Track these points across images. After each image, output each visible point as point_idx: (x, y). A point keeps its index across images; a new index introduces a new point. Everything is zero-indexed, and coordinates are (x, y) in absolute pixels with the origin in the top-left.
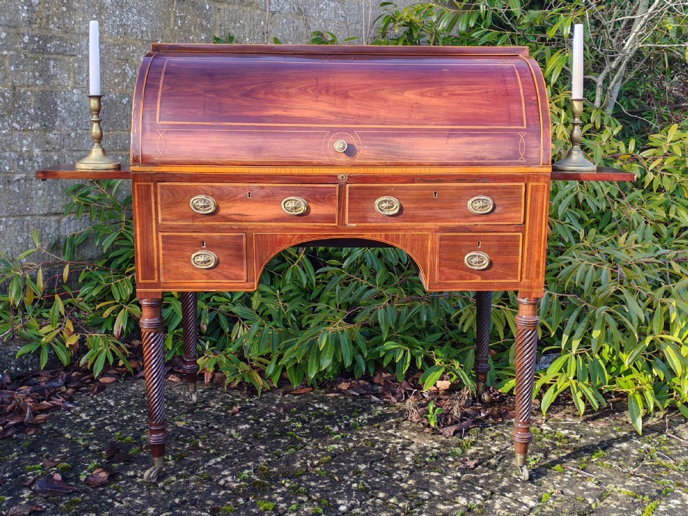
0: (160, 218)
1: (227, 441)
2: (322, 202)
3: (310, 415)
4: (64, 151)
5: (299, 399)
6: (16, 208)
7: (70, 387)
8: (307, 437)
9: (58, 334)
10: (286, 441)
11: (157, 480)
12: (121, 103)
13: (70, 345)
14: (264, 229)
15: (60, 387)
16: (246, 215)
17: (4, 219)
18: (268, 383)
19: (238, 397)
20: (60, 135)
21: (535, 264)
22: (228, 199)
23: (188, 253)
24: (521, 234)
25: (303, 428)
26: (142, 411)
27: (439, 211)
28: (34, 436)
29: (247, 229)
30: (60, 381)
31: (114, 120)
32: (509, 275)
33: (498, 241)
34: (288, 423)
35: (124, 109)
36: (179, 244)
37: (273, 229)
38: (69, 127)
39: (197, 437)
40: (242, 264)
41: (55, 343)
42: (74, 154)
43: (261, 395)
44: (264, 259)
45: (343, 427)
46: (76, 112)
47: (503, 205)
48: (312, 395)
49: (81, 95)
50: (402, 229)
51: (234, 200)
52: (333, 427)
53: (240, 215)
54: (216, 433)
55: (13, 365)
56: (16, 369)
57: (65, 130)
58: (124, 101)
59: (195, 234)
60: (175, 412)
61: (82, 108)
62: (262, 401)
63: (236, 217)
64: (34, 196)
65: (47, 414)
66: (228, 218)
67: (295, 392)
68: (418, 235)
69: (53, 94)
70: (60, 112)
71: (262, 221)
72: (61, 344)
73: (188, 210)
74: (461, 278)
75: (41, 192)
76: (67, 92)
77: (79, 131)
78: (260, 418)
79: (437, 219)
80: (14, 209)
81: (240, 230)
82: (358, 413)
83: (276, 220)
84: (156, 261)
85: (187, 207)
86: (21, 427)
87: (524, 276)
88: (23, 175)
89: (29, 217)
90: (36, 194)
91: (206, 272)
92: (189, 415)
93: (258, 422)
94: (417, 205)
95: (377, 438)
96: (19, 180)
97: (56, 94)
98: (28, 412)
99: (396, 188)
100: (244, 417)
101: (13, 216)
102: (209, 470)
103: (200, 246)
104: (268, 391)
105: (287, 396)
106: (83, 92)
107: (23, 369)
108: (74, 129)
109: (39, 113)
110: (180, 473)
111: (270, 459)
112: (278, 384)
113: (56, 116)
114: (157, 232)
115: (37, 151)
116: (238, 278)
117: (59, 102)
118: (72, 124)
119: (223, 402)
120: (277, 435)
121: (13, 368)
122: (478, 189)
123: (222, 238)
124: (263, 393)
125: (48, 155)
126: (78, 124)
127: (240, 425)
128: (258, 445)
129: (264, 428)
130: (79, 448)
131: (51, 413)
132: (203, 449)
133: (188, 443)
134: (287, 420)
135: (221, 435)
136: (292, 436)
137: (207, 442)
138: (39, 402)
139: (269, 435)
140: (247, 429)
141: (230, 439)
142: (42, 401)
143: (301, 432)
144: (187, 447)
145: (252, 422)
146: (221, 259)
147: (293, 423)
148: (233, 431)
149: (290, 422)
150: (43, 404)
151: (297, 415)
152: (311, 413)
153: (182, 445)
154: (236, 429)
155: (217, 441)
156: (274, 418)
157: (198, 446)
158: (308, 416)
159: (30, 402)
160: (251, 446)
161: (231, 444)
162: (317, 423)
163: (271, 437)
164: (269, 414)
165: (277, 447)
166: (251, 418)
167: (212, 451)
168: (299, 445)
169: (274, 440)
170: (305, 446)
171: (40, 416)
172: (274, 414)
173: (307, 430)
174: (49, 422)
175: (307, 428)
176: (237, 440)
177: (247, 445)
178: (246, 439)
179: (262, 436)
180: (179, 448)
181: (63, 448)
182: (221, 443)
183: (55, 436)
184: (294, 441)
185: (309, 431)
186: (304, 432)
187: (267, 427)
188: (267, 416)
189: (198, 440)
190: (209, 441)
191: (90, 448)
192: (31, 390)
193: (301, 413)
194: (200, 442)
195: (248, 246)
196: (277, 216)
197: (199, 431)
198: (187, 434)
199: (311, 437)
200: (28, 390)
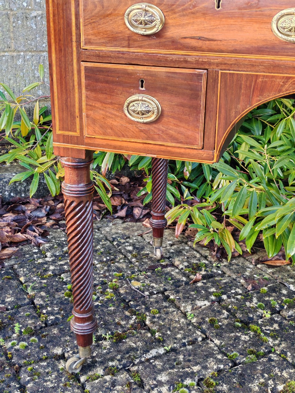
1: (178, 322)
3: (282, 301)
5: (273, 273)
6: (33, 43)
7: (51, 219)
8: (274, 338)
9: (53, 165)
10: (247, 338)
11: (81, 371)
13: (59, 177)
14: (237, 64)
15: (42, 217)
17: (22, 53)
18: (240, 246)
19: (206, 257)
22: (183, 10)
25: (271, 321)
26: (105, 259)
29: (210, 64)
30: (44, 211)
34: (255, 310)
36: (107, 82)
37: (252, 65)
39: (147, 309)
40: (198, 120)
41: (48, 174)
43: (231, 260)
44: (233, 114)
48: (289, 271)
51: (193, 13)
53: (200, 38)
54: (169, 307)
55: (7, 191)
56: (10, 195)
59: (130, 68)
60: (136, 266)
62: (230, 269)
63: (194, 43)
65: (17, 247)
66: (180, 44)
67: (269, 263)
71: (235, 51)
72: (53, 175)
73: (121, 28)
78: (223, 293)
80: (31, 45)
81: (199, 65)
83: (260, 50)
84: (77, 105)
85: (121, 22)
89: (45, 53)
91: (144, 127)
92: (149, 274)
93: (220, 300)
96: (36, 17)
100: (206, 289)
102: (145, 368)
103: (136, 88)
104: (240, 256)
105: (259, 266)
107: (17, 194)
110: (111, 364)
111: (222, 367)
112: (252, 249)
114: (79, 61)
116: (189, 141)
119: (188, 262)
120: (238, 327)
121: (7, 193)
123: (169, 76)
124: (233, 257)
127: (198, 300)
128: (212, 336)
129: (224, 311)
130: (25, 299)
131: (20, 247)
132: (149, 330)
133: (135, 315)
134: (254, 303)
135: (174, 311)
136: (255, 332)
137: (156, 320)
138: (15, 233)
139: (229, 324)
140: (206, 307)
141: (182, 320)
142: (18, 233)
143: (268, 328)
144: (132, 322)
145: (213, 298)
146: (166, 109)
147: (260, 310)
148: (189, 308)
149: (257, 308)
150: (17, 236)
151: (267, 299)
152: (283, 298)
153: (128, 318)
154: (193, 305)
155: (167, 321)
156: (239, 297)
157: (144, 322)
158: (280, 302)
159: (7, 232)
160: (204, 336)
161: (181, 328)
162: (289, 317)
163: (231, 327)
164: (235, 289)
165: (234, 347)
166: (213, 292)
167: (157, 335)
168: (263, 350)
169: (232, 334)
170: (270, 352)
171: (8, 250)
172: (240, 291)
173: (276, 326)
174: (13, 259)
175: (276, 322)
176: (190, 323)
177: (199, 333)
178: (200, 324)
179: (220, 324)
180: (123, 323)
181: (9, 296)
182: (170, 325)
183: (9, 279)
184: (257, 342)
185: (277, 328)
186: (271, 328)
187: (228, 310)
188: (232, 293)
189: (147, 313)
190: (159, 318)
191: (35, 301)
192: (14, 218)
193: (272, 296)
194: (148, 318)
195: (208, 91)
196: (260, 44)
197: (152, 300)
198: (138, 302)
199: (279, 339)
200: (10, 218)
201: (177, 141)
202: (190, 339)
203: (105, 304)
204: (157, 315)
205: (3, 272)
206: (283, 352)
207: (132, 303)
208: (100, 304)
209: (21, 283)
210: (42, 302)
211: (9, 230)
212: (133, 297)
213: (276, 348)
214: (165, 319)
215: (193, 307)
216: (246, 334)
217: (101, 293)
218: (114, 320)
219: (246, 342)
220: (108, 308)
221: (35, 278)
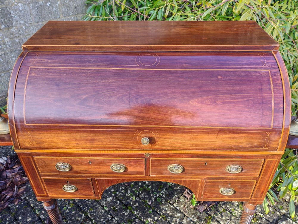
0: (40, 171)
1: (101, 212)
2: (135, 166)
4: (21, 36)
10: (127, 213)
12: (46, 6)
16: (89, 171)
20: (17, 29)
21: (261, 193)
22: (78, 164)
23: (61, 186)
24: (255, 181)
25: (136, 201)
27: (207, 171)
28: (17, 206)
29: (91, 177)
31: (44, 16)
32: (245, 196)
33: (241, 184)
34: (129, 197)
35: (49, 9)
36: (54, 182)
37: (106, 177)
38: (21, 24)
39: (88, 209)
40: (91, 190)
42: (27, 36)
44: (103, 188)
45: (153, 201)
46: (23, 16)
47: (247, 169)
49: (23, 6)
50: (184, 178)
51: (82, 165)
52: (149, 202)
53: (86, 171)
57: (19, 26)
58: (48, 4)
59: (62, 178)
61: (26, 12)
63: (84, 172)
64: (11, 61)
66: (79, 172)
68: (193, 180)
69: (8, 9)
70: (14, 17)
71: (99, 174)
74: (216, 197)
75: (14, 58)
76: (15, 6)
77: (27, 25)
78: (117, 191)
79: (205, 174)
81: (87, 177)
82: (161, 188)
83: (108, 173)
84: (43, 188)
86: (12, 199)
87: (253, 197)
88: (3, 53)
90: (12, 59)
91: (73, 193)
93: (116, 195)
94: (194, 168)
95: (168, 212)
97: (9, 8)
98: (16, 188)
99: (181, 161)
100: (110, 190)
101: (3, 72)
103: (66, 183)
106: (24, 4)
108: (24, 24)
109: (3, 20)
113: (12, 20)
114: (40, 177)
115: (6, 39)
116: (90, 195)
117: (12, 12)
118: (22, 22)
120: (123, 209)
121: (12, 153)
122: (233, 162)
123: (77, 180)
125: (13, 40)
126: (25, 22)
127: (108, 198)
128: (115, 216)
129: (118, 202)
130: (36, 217)
131: (27, 185)
132: (90, 220)
133: (84, 213)
134: (129, 194)
135: (99, 207)
136: (130, 210)
137: (92, 213)
138: (22, 178)
139: (120, 208)
140: (111, 201)
141: (103, 211)
142: (23, 177)
143: (135, 206)
144: (83, 217)
145: (113, 195)
146: (79, 188)
147: (131, 197)
148: (104, 203)
149: (130, 196)
150: (23, 179)
151: (133, 190)
152: (140, 187)
153: (81, 216)
154: (106, 201)
155: (96, 213)
156: (123, 191)
157: (88, 216)
158: (138, 190)
159: (18, 178)
160: (111, 217)
161: (103, 215)
162: (142, 197)
163: (121, 209)
164: (121, 187)
165: (123, 220)
166: (113, 191)
167: (94, 221)
168: (133, 218)
169: (122, 213)
170: (136, 218)
171: (21, 189)
172: (123, 188)
173: (137, 204)
174: (25, 193)
175: (137, 202)
176: (106, 211)
177: (109, 216)
178: (109, 210)
179: (117, 209)
180: (79, 219)
181: (28, 218)
182: (98, 215)
183: (26, 207)
184: (131, 214)
185: (138, 205)
186: (136, 206)
187: (119, 200)
188: (120, 190)
189: (89, 211)
190: (93, 212)
191: (41, 217)
192: (19, 168)
193: (136, 188)
194: (89, 213)
195: (93, 183)
196: (108, 172)
197: (89, 203)
198: (84, 205)
199: (138, 211)
200: (17, 169)
201: (85, 195)
202: (106, 220)
203: (71, 210)
204: (92, 211)
205: (22, 204)
206: (140, 217)
207: (81, 206)
208: (69, 211)
209: (32, 208)
210: (44, 217)
211: (19, 176)
212: (82, 203)
213: (138, 215)
214: (96, 212)
215: (106, 202)
216: (127, 212)
217: (68, 204)
218: (76, 219)
219: (126, 216)
220: (72, 212)
221: (38, 203)
